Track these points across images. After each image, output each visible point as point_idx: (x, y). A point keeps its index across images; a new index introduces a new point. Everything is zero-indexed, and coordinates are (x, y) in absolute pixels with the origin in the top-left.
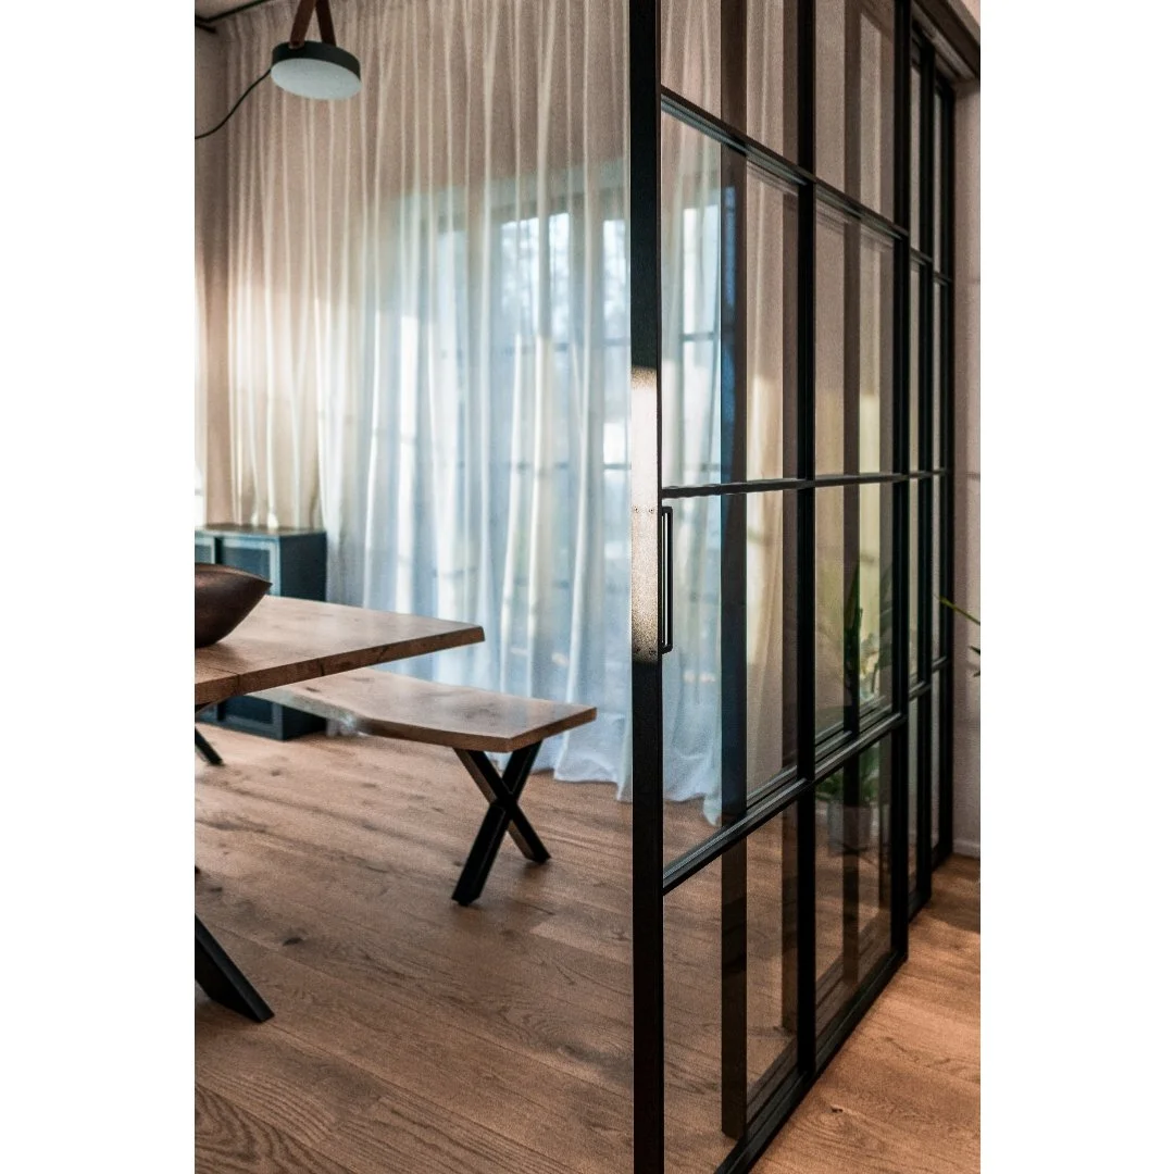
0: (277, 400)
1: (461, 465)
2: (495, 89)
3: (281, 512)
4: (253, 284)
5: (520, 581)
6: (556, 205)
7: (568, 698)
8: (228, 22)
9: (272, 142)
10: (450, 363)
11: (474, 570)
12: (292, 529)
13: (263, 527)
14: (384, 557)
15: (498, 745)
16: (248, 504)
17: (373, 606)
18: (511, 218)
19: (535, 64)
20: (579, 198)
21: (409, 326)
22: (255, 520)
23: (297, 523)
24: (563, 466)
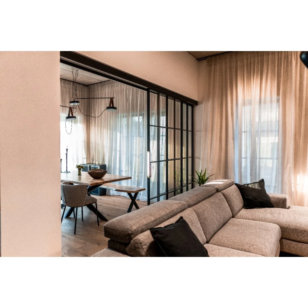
0: (98, 144)
1: (126, 154)
2: (131, 100)
3: (98, 161)
4: (94, 127)
5: (135, 172)
6: (140, 115)
7: (141, 187)
8: (91, 86)
9: (97, 105)
10: (125, 138)
11: (128, 170)
12: (100, 164)
13: (95, 164)
14: (115, 168)
15: (133, 192)
16: (93, 160)
17: (113, 174)
18: (134, 116)
19: (137, 96)
20: (143, 114)
21: (118, 134)
22: (94, 163)
23: (101, 163)
24: (141, 155)
